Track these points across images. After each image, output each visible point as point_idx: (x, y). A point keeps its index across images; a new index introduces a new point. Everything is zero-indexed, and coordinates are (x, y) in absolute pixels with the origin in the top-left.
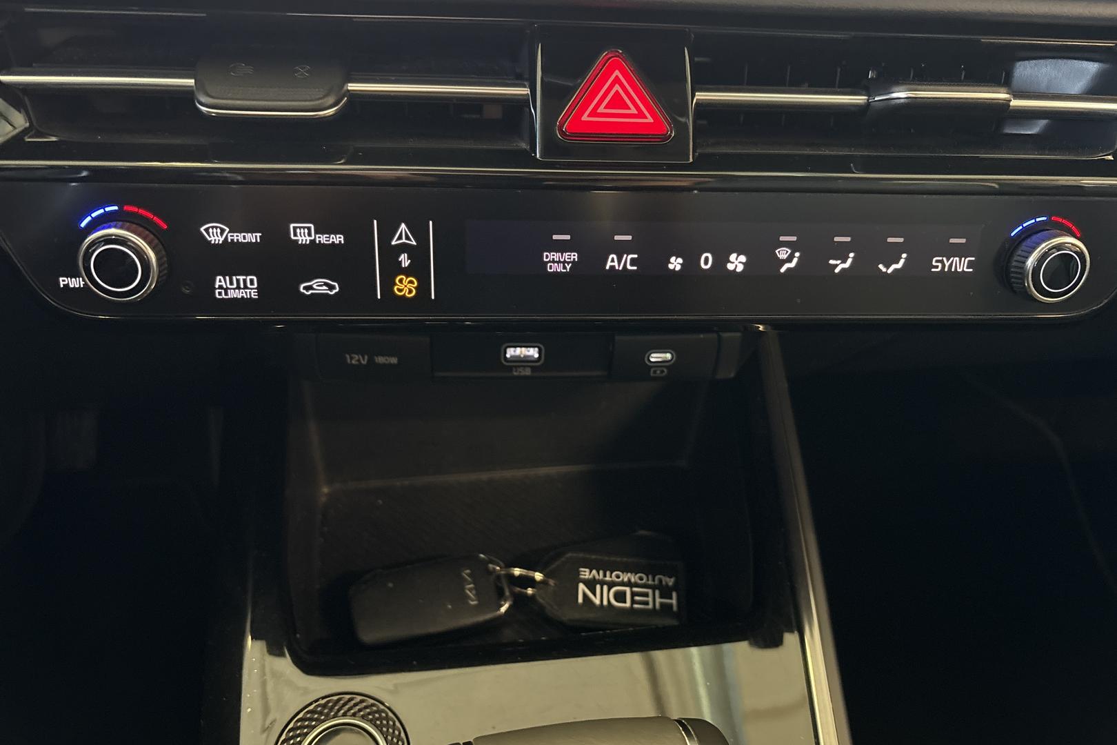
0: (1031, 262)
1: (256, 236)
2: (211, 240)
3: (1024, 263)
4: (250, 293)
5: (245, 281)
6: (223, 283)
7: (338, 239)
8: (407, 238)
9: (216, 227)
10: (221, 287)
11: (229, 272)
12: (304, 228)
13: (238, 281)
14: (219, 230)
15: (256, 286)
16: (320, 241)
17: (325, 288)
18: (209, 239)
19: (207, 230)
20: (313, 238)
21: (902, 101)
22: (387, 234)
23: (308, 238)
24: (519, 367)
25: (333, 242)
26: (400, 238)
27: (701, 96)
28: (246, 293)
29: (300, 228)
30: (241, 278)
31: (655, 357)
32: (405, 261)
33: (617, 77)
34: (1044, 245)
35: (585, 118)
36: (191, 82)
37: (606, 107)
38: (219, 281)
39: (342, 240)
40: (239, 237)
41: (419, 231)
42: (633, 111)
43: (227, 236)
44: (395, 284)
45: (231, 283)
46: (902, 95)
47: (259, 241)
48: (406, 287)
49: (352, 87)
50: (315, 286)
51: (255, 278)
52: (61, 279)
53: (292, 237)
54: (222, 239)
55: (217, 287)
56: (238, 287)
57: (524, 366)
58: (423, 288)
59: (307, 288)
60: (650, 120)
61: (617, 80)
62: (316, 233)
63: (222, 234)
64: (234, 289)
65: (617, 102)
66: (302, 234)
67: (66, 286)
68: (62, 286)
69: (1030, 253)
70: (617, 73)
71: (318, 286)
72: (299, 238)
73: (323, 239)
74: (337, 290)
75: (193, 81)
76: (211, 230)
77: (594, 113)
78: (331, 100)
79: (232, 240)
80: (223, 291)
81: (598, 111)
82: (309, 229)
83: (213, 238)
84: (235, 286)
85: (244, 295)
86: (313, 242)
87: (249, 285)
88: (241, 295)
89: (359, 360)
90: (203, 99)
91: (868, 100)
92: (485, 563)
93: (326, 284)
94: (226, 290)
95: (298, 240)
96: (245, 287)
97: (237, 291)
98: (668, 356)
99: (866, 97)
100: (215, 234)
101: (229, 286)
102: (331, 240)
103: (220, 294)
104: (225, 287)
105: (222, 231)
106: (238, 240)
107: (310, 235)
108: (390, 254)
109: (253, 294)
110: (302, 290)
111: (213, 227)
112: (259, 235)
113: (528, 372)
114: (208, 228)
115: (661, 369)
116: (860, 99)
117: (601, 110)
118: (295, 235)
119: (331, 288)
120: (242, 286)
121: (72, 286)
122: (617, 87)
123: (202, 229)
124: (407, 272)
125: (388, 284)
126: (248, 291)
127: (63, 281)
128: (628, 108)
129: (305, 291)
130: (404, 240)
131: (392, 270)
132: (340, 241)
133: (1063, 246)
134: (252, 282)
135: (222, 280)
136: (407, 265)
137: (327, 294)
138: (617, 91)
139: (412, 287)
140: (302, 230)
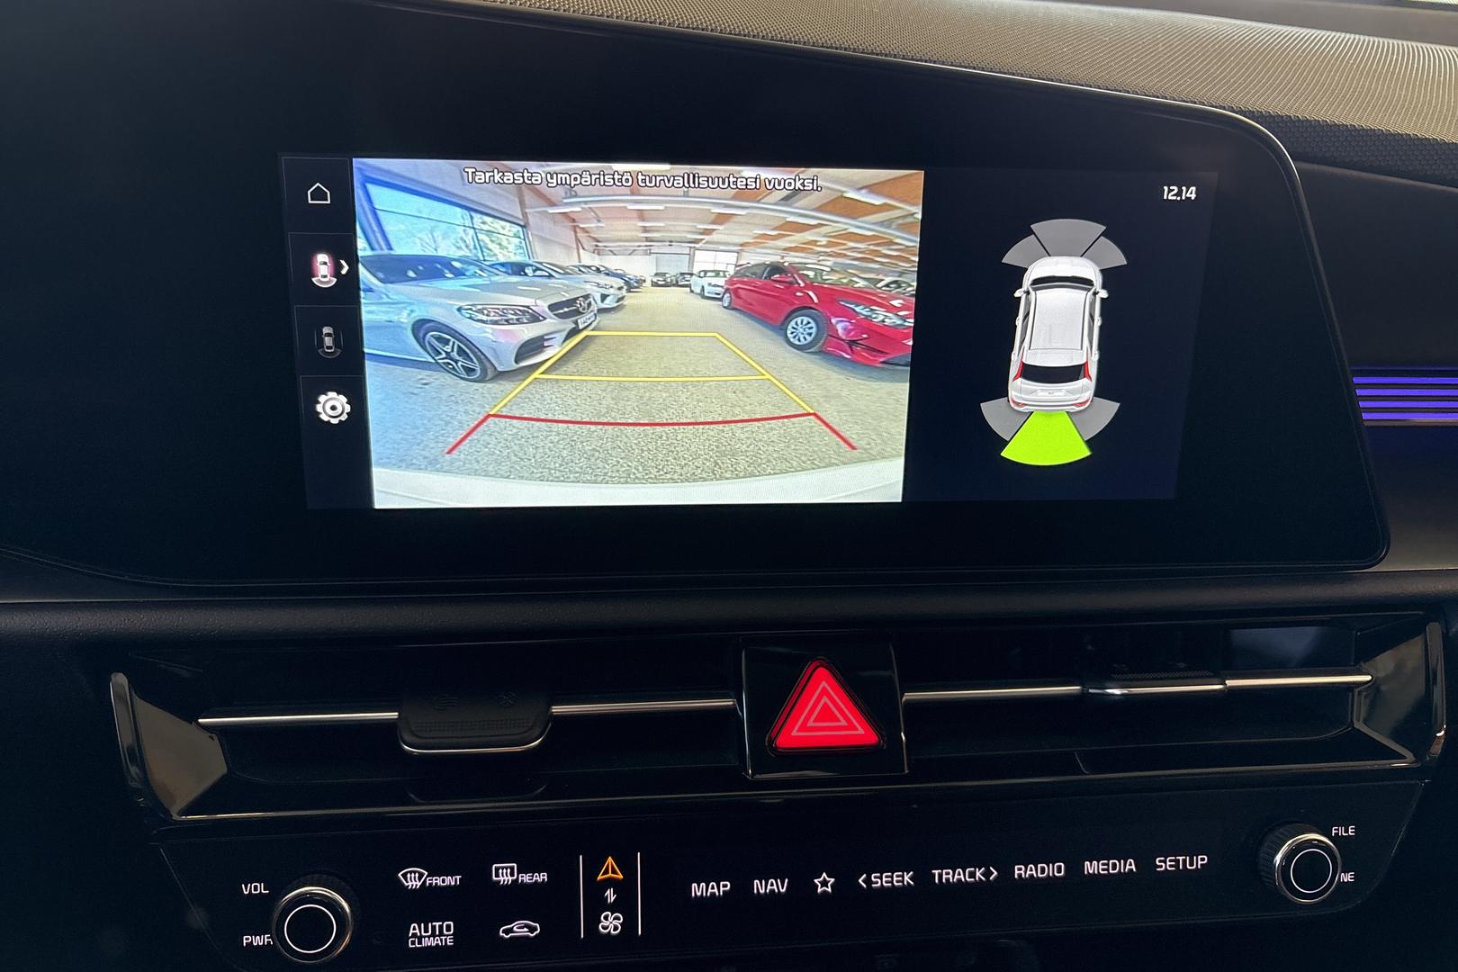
0: (1278, 861)
1: (456, 880)
2: (408, 886)
3: (1271, 862)
4: (446, 940)
5: (441, 927)
6: (417, 931)
7: (542, 877)
8: (614, 872)
9: (415, 872)
10: (414, 936)
11: (424, 919)
12: (507, 868)
13: (434, 927)
14: (417, 875)
15: (452, 932)
16: (522, 881)
17: (526, 929)
18: (406, 884)
20: (515, 878)
21: (1117, 698)
22: (592, 870)
23: (510, 878)
25: (536, 881)
26: (606, 872)
27: (909, 696)
28: (441, 940)
29: (503, 868)
30: (437, 924)
32: (610, 896)
33: (824, 688)
34: (1288, 843)
35: (795, 732)
36: (394, 715)
37: (815, 721)
38: (414, 929)
39: (546, 878)
40: (438, 881)
41: (626, 865)
42: (843, 723)
43: (425, 881)
44: (601, 922)
45: (426, 931)
46: (1117, 692)
47: (458, 884)
48: (611, 923)
49: (556, 709)
50: (515, 929)
51: (452, 924)
52: (245, 938)
53: (494, 878)
54: (419, 884)
55: (410, 935)
56: (433, 935)
58: (629, 924)
59: (506, 932)
60: (860, 731)
61: (824, 692)
62: (519, 873)
63: (420, 877)
64: (429, 937)
65: (826, 714)
66: (504, 875)
67: (250, 944)
68: (245, 945)
71: (519, 929)
72: (501, 878)
73: (526, 878)
74: (539, 931)
75: (397, 714)
76: (409, 875)
77: (802, 728)
78: (537, 731)
79: (431, 884)
80: (417, 939)
81: (808, 725)
82: (512, 868)
83: (410, 884)
84: (430, 933)
85: (439, 942)
86: (515, 882)
87: (445, 932)
88: (435, 943)
90: (407, 737)
91: (1083, 690)
93: (526, 926)
94: (420, 938)
95: (499, 882)
96: (441, 934)
97: (432, 938)
99: (1079, 688)
100: (412, 879)
101: (423, 934)
102: (535, 879)
103: (413, 943)
104: (419, 934)
105: (421, 875)
106: (436, 884)
107: (512, 875)
108: (595, 891)
109: (448, 941)
110: (501, 934)
111: (411, 872)
112: (458, 877)
114: (406, 873)
116: (1074, 689)
117: (811, 724)
118: (497, 876)
119: (532, 929)
120: (437, 933)
121: (255, 944)
122: (825, 699)
123: (400, 875)
124: (613, 908)
125: (593, 921)
126: (443, 938)
127: (247, 939)
128: (838, 720)
129: (504, 935)
130: (610, 874)
131: (597, 907)
132: (544, 880)
133: (1310, 843)
134: (448, 928)
135: (417, 927)
136: (613, 899)
137: (527, 937)
138: (825, 703)
139: (618, 923)
140: (505, 870)
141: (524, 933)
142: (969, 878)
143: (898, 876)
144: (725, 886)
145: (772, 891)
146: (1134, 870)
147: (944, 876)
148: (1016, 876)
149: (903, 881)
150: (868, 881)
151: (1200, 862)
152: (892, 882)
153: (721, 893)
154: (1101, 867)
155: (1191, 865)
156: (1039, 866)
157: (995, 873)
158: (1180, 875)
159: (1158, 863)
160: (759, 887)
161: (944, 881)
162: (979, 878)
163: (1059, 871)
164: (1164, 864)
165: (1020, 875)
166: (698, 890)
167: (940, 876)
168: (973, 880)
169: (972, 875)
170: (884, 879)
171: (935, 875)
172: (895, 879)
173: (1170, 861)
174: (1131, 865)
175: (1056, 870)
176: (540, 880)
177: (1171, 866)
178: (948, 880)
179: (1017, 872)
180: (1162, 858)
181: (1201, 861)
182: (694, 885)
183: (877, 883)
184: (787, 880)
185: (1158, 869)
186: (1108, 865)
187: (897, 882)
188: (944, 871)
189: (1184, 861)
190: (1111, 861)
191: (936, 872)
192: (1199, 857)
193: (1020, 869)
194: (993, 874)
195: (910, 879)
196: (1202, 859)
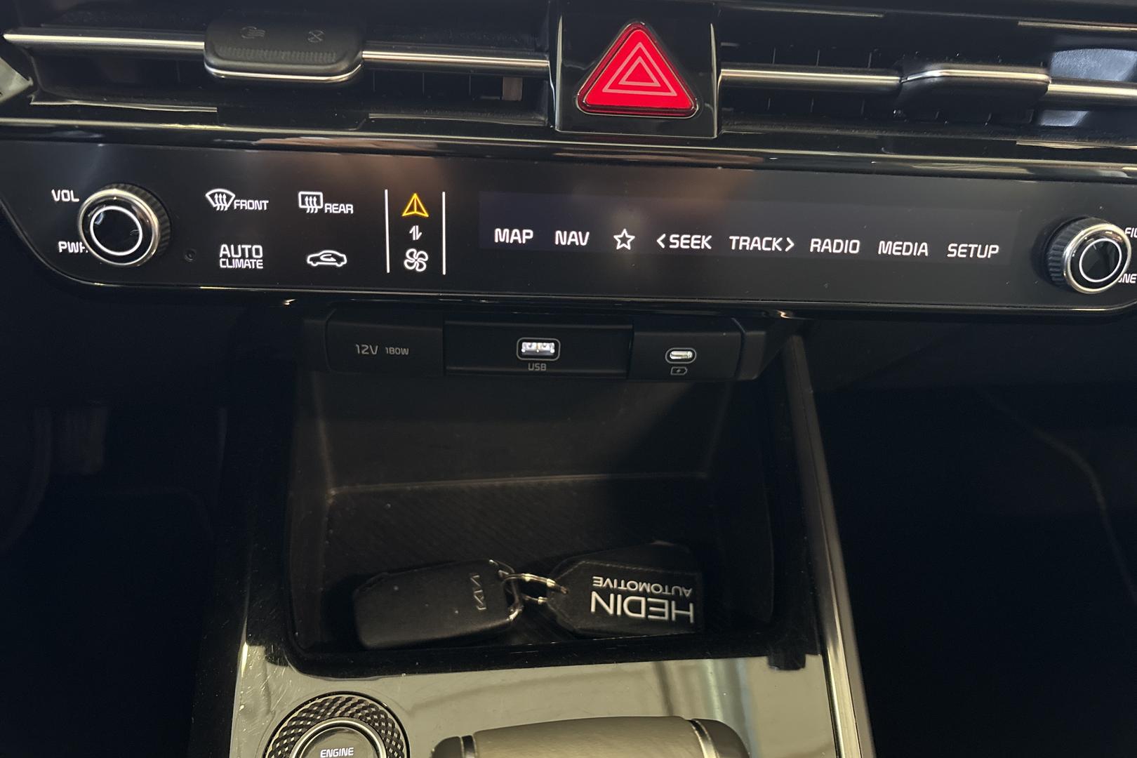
0: (1069, 251)
1: (263, 204)
2: (216, 207)
3: (1063, 251)
4: (255, 263)
5: (250, 250)
6: (228, 252)
7: (347, 208)
8: (419, 209)
9: (222, 194)
10: (225, 256)
11: (234, 241)
12: (313, 196)
13: (243, 250)
14: (225, 197)
15: (261, 256)
16: (328, 211)
17: (332, 259)
18: (214, 206)
19: (212, 196)
20: (321, 207)
21: (936, 79)
22: (398, 205)
23: (317, 208)
24: (535, 362)
25: (342, 212)
26: (411, 209)
28: (251, 263)
29: (309, 196)
30: (247, 247)
31: (676, 355)
32: (415, 232)
33: (640, 49)
34: (1082, 232)
35: (606, 89)
36: (201, 45)
37: (628, 80)
38: (224, 249)
39: (352, 210)
40: (245, 204)
41: (431, 202)
42: (656, 84)
43: (232, 204)
44: (406, 258)
45: (236, 252)
46: (936, 73)
47: (265, 208)
48: (416, 261)
49: (367, 54)
50: (322, 258)
51: (260, 247)
52: (60, 243)
54: (227, 206)
55: (221, 256)
56: (243, 257)
57: (541, 362)
58: (434, 262)
59: (314, 260)
60: (673, 93)
61: (640, 53)
62: (324, 202)
63: (228, 199)
64: (239, 259)
65: (640, 74)
66: (311, 202)
67: (66, 251)
68: (61, 251)
69: (1068, 241)
70: (640, 45)
71: (326, 258)
72: (307, 206)
73: (332, 208)
74: (345, 262)
75: (203, 44)
76: (216, 196)
77: (613, 86)
79: (238, 207)
80: (227, 260)
81: (620, 83)
82: (318, 197)
83: (218, 205)
84: (240, 255)
85: (249, 265)
86: (322, 211)
87: (254, 256)
88: (246, 265)
89: (369, 350)
90: (213, 61)
91: (900, 81)
92: (495, 569)
93: (334, 256)
94: (231, 259)
95: (305, 210)
96: (251, 258)
97: (242, 260)
98: (689, 354)
99: (898, 78)
100: (220, 200)
101: (234, 256)
102: (340, 210)
103: (224, 263)
104: (229, 256)
105: (228, 197)
106: (244, 207)
107: (318, 203)
108: (400, 226)
109: (258, 264)
110: (309, 262)
111: (218, 193)
112: (266, 202)
113: (543, 368)
114: (214, 194)
115: (682, 368)
116: (891, 80)
117: (623, 82)
118: (303, 203)
119: (339, 260)
120: (247, 256)
121: (71, 251)
122: (640, 60)
123: (207, 195)
124: (418, 245)
125: (398, 257)
126: (253, 261)
127: (63, 245)
128: (651, 81)
129: (311, 263)
130: (415, 212)
131: (402, 243)
132: (350, 211)
133: (1103, 234)
134: (257, 252)
135: (227, 249)
136: (418, 237)
137: (334, 266)
138: (640, 64)
139: (423, 261)
140: (311, 198)
141: (331, 262)
142: (766, 247)
143: (696, 239)
144: (528, 234)
145: (573, 243)
146: (927, 254)
147: (742, 244)
148: (812, 250)
149: (700, 245)
150: (666, 241)
151: (991, 252)
152: (689, 244)
153: (524, 242)
154: (895, 248)
155: (982, 253)
156: (836, 241)
157: (792, 244)
158: (970, 263)
159: (950, 249)
160: (561, 238)
161: (740, 248)
162: (776, 248)
163: (854, 248)
164: (956, 251)
165: (815, 249)
166: (502, 235)
167: (738, 241)
168: (769, 249)
169: (769, 244)
170: (682, 241)
171: (732, 240)
172: (693, 242)
173: (963, 248)
174: (924, 249)
175: (851, 247)
176: (346, 212)
177: (962, 253)
178: (744, 247)
179: (813, 245)
180: (956, 245)
181: (992, 250)
182: (498, 230)
183: (676, 243)
184: (588, 234)
185: (949, 255)
186: (902, 246)
187: (696, 244)
188: (742, 238)
189: (976, 249)
190: (906, 244)
191: (734, 238)
192: (992, 246)
193: (816, 243)
194: (789, 244)
195: (708, 242)
196: (994, 249)
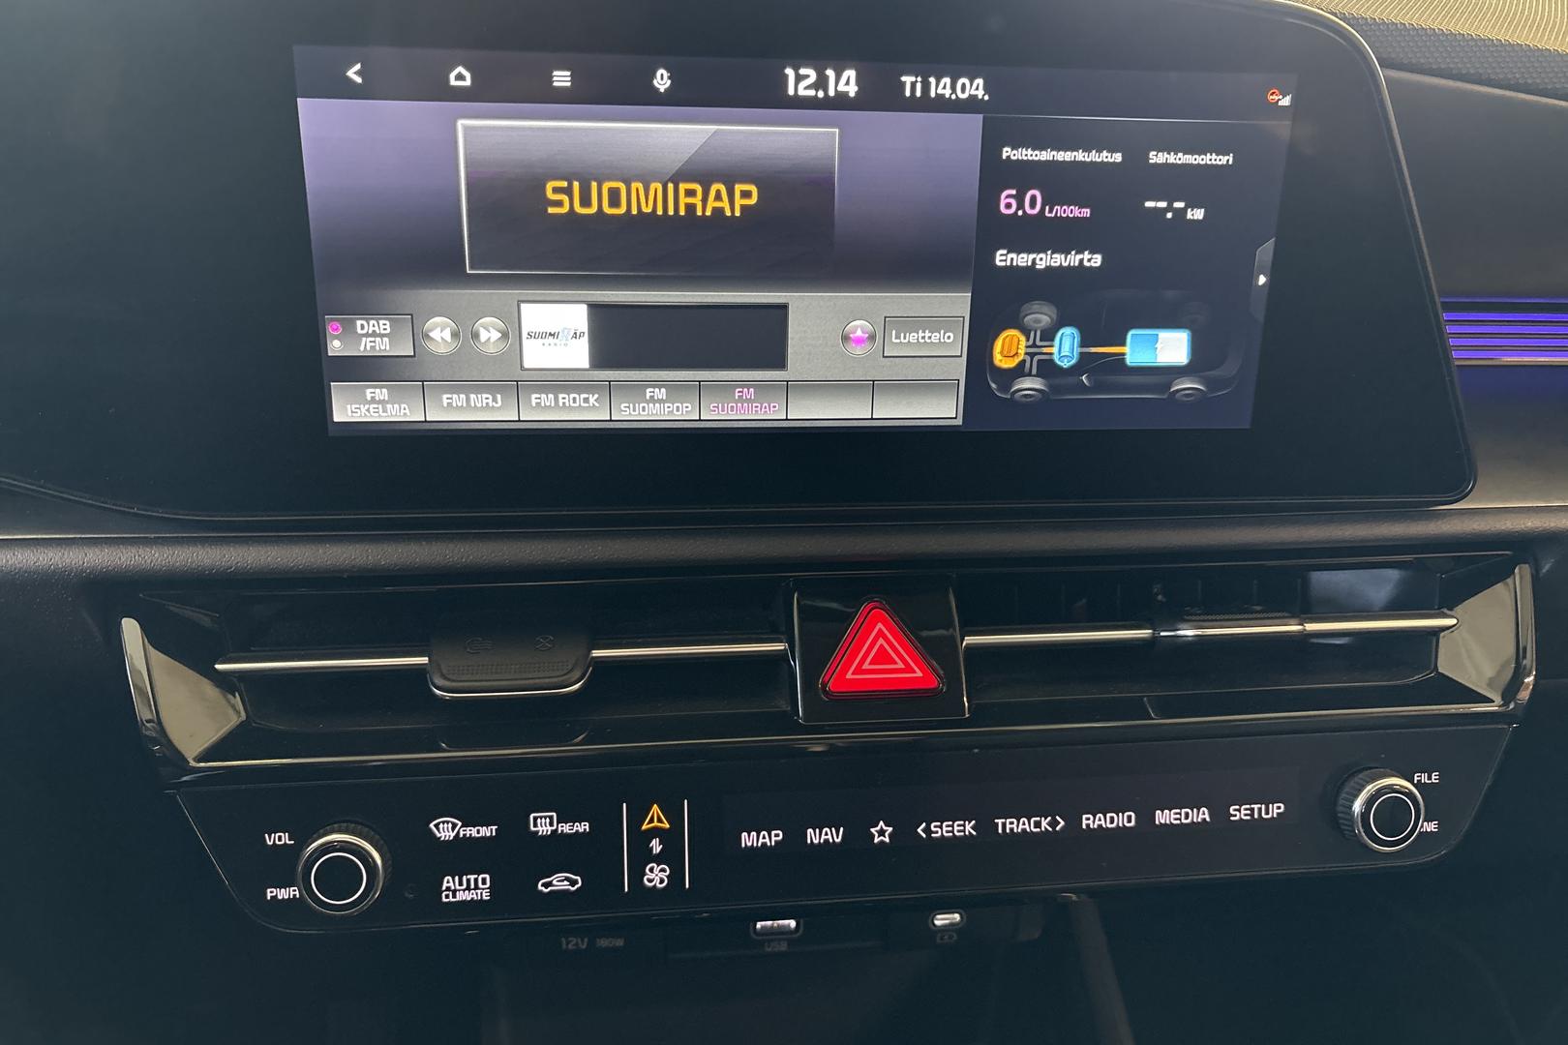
0: (1357, 806)
1: (491, 830)
2: (441, 837)
3: (1351, 808)
4: (481, 893)
5: (476, 880)
6: (451, 884)
7: (583, 827)
8: (660, 820)
9: (448, 822)
10: (448, 889)
11: (459, 872)
12: (545, 817)
13: (468, 881)
14: (450, 825)
15: (488, 885)
16: (562, 831)
17: (566, 883)
18: (439, 835)
19: (437, 826)
20: (554, 828)
21: (1190, 639)
22: (636, 818)
23: (550, 829)
24: (772, 940)
25: (577, 831)
26: (652, 821)
27: (969, 640)
28: (477, 894)
29: (541, 818)
30: (472, 877)
31: (941, 920)
32: (656, 846)
33: (880, 630)
34: (1369, 787)
35: (849, 676)
36: (424, 660)
37: (872, 663)
38: (448, 882)
39: (587, 827)
40: (472, 832)
41: (673, 813)
42: (901, 665)
43: (458, 832)
44: (646, 874)
45: (461, 884)
46: (1190, 633)
47: (494, 834)
48: (656, 876)
49: (596, 653)
50: (554, 882)
51: (487, 877)
52: (269, 890)
53: (532, 829)
54: (453, 835)
55: (444, 888)
56: (468, 888)
57: (780, 940)
58: (676, 877)
59: (546, 885)
60: (919, 674)
61: (880, 634)
62: (558, 823)
63: (453, 829)
64: (464, 890)
65: (882, 657)
66: (543, 824)
67: (274, 898)
68: (269, 898)
69: (1356, 796)
70: (880, 626)
71: (559, 882)
72: (540, 828)
73: (566, 828)
74: (580, 884)
75: (427, 658)
76: (441, 826)
77: (859, 670)
78: (577, 674)
79: (465, 835)
80: (451, 893)
81: (864, 667)
82: (551, 818)
83: (443, 834)
84: (465, 886)
85: (475, 896)
86: (554, 832)
87: (480, 886)
88: (471, 896)
89: (577, 944)
90: (439, 681)
91: (1153, 636)
93: (567, 879)
94: (454, 892)
95: (538, 832)
96: (476, 887)
97: (467, 892)
98: (957, 917)
99: (1150, 631)
100: (445, 830)
101: (458, 887)
102: (575, 828)
103: (447, 896)
104: (453, 888)
105: (454, 826)
106: (471, 835)
107: (551, 824)
108: (640, 840)
109: (484, 894)
110: (540, 887)
111: (443, 822)
112: (494, 828)
113: (783, 947)
114: (439, 824)
115: (950, 933)
116: (1144, 633)
117: (866, 666)
118: (535, 825)
119: (573, 883)
120: (472, 886)
121: (280, 897)
122: (881, 641)
123: (432, 825)
124: (659, 859)
125: (637, 874)
126: (479, 891)
127: (271, 892)
128: (895, 663)
129: (543, 888)
130: (656, 823)
131: (642, 858)
132: (585, 830)
133: (1391, 788)
134: (484, 881)
135: (451, 880)
136: (659, 850)
137: (568, 890)
138: (881, 645)
139: (663, 875)
140: (543, 820)
141: (565, 886)
142: (1035, 827)
143: (959, 825)
144: (777, 835)
145: (826, 841)
146: (1208, 819)
147: (1008, 826)
148: (1084, 827)
149: (964, 831)
150: (927, 830)
151: (1276, 811)
152: (952, 832)
153: (773, 844)
154: (1173, 816)
155: (1267, 813)
156: (1108, 815)
157: (1062, 823)
158: (1255, 824)
159: (1232, 812)
160: (813, 836)
161: (1008, 831)
162: (1045, 828)
163: (1129, 821)
164: (1239, 813)
165: (1088, 825)
166: (748, 840)
167: (1004, 825)
168: (1038, 830)
169: (1038, 825)
170: (945, 829)
171: (997, 824)
172: (956, 828)
173: (1246, 809)
174: (1204, 814)
175: (1126, 820)
176: (581, 830)
177: (1246, 815)
178: (1012, 830)
179: (1084, 822)
180: (1237, 807)
181: (1276, 809)
182: (744, 835)
183: (937, 832)
184: (842, 829)
185: (1232, 818)
186: (1180, 814)
187: (959, 831)
188: (1008, 821)
189: (1260, 809)
190: (1183, 810)
191: (1000, 821)
192: (1275, 805)
193: (1088, 819)
194: (1059, 823)
195: (972, 828)
196: (1279, 808)
